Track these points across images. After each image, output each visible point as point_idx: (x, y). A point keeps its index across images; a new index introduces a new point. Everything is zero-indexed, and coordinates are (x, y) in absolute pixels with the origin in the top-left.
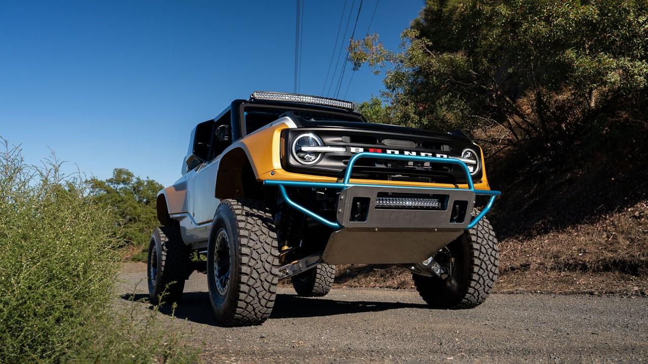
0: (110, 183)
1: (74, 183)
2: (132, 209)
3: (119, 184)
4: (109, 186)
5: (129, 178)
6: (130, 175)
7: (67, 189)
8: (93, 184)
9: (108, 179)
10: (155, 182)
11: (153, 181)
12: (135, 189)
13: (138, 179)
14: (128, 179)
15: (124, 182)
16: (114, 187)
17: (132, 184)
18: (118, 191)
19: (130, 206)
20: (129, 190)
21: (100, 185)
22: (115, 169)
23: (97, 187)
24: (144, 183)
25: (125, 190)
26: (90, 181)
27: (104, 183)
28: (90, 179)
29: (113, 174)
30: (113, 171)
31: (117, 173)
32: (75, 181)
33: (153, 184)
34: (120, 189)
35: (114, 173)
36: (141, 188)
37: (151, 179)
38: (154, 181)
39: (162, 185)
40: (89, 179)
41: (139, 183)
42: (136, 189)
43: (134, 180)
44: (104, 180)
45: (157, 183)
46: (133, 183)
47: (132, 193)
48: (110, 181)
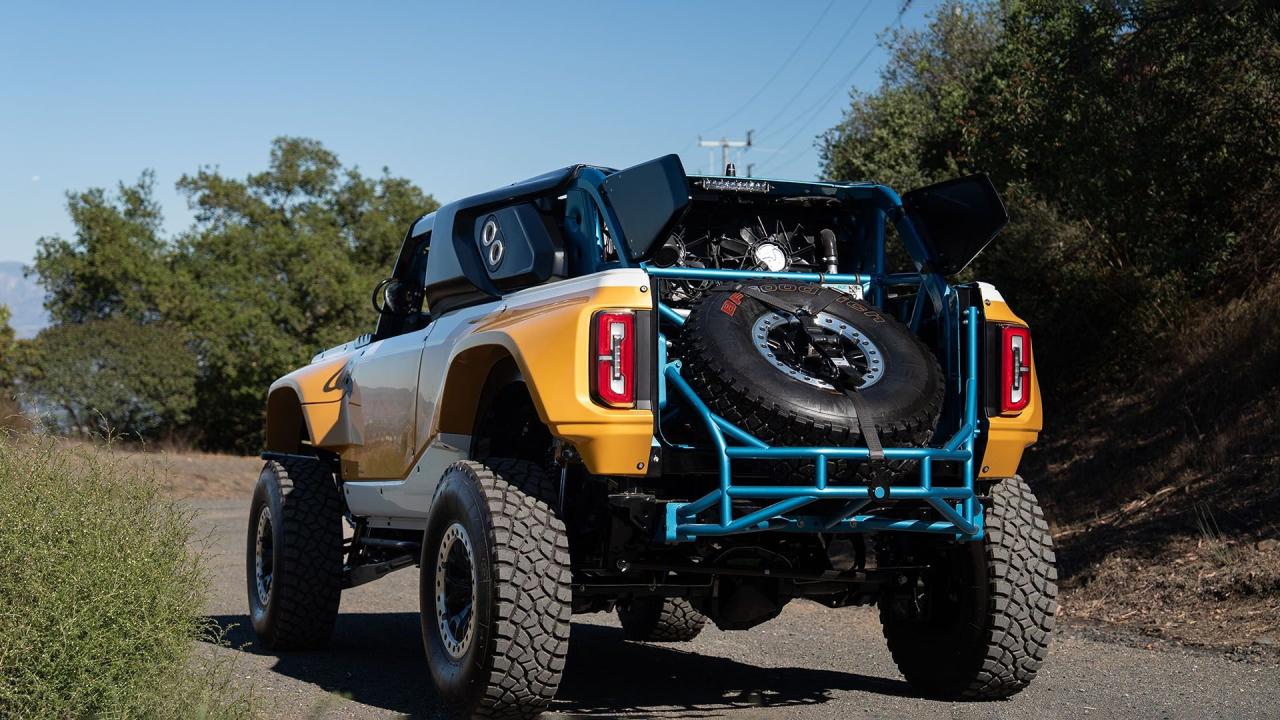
0: (261, 190)
1: (142, 187)
2: (333, 281)
3: (289, 192)
4: (258, 201)
5: (325, 171)
6: (327, 160)
7: (121, 208)
8: (207, 192)
9: (255, 174)
10: (412, 184)
11: (402, 183)
12: (342, 210)
13: (354, 176)
14: (320, 174)
15: (308, 184)
16: (274, 201)
17: (335, 193)
18: (288, 215)
19: (328, 271)
20: (324, 212)
21: (227, 195)
22: (278, 141)
23: (218, 204)
24: (372, 189)
25: (310, 212)
26: (194, 182)
27: (242, 188)
28: (195, 175)
29: (268, 157)
30: (271, 147)
31: (286, 152)
32: (148, 180)
33: (401, 195)
34: (295, 210)
35: (273, 154)
36: (365, 207)
37: (396, 175)
38: (407, 182)
39: (435, 198)
40: (193, 174)
41: (358, 190)
42: (348, 209)
43: (342, 180)
44: (241, 178)
45: (415, 189)
46: (336, 188)
47: (333, 224)
48: (260, 181)
